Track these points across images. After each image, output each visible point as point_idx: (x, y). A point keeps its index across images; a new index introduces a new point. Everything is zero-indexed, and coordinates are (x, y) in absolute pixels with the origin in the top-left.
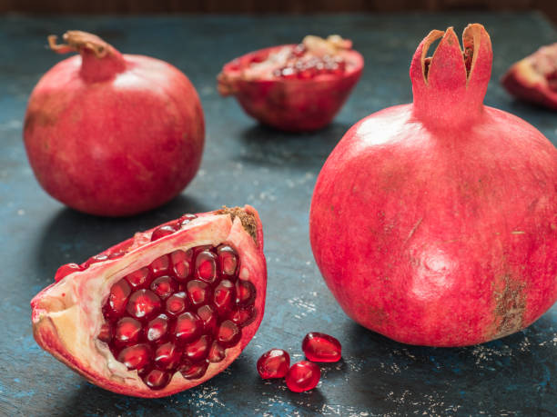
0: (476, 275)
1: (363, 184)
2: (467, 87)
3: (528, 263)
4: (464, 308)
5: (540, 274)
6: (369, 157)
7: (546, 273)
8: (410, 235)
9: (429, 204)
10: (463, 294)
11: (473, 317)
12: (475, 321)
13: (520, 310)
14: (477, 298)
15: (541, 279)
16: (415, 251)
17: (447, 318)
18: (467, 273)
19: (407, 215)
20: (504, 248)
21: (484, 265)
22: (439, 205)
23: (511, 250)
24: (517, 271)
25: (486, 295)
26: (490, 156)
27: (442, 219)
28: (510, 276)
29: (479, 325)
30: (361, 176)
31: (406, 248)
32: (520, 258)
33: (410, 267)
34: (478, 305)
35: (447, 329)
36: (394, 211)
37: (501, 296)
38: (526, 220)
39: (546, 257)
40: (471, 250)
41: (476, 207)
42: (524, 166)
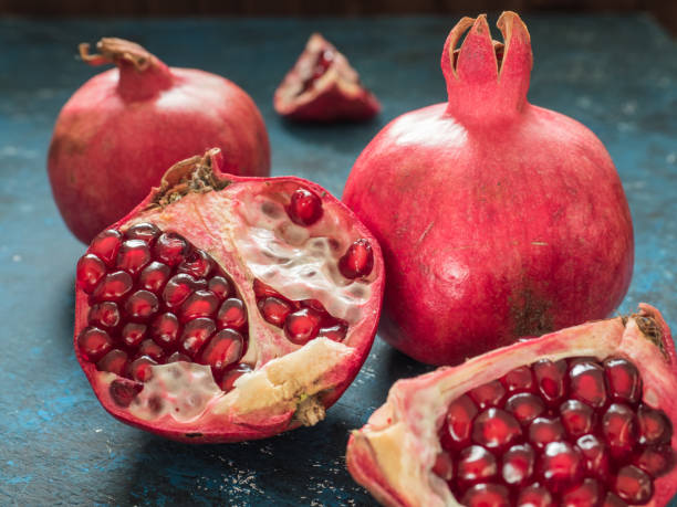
0: (489, 286)
1: (380, 183)
2: (499, 82)
3: (553, 279)
4: (477, 323)
5: (568, 292)
6: (391, 155)
7: (576, 292)
8: (420, 240)
9: (442, 206)
10: (474, 307)
14: (491, 313)
15: (569, 299)
16: (425, 257)
17: (460, 333)
18: (478, 284)
19: (418, 218)
20: (523, 259)
21: (498, 277)
22: (452, 208)
23: (531, 262)
24: (540, 287)
25: (501, 311)
26: (516, 159)
27: (454, 224)
28: (531, 292)
30: (381, 174)
31: (416, 253)
32: (542, 273)
33: (420, 275)
34: (493, 322)
36: (407, 213)
37: (522, 314)
38: (550, 230)
39: (574, 274)
40: (484, 259)
41: (492, 212)
42: (554, 171)
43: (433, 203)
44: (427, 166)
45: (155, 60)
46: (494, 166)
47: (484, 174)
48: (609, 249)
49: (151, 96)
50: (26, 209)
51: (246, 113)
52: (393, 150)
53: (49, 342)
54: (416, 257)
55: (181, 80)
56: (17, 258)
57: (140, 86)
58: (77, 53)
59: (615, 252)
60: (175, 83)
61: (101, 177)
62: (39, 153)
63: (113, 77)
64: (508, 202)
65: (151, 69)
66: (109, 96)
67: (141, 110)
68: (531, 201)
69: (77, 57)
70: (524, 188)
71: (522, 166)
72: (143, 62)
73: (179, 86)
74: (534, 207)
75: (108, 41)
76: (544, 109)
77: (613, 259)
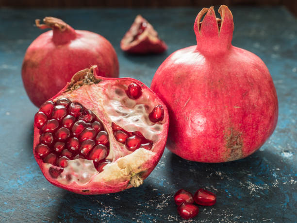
0: (215, 126)
1: (167, 80)
2: (219, 36)
3: (243, 123)
4: (210, 142)
5: (249, 128)
6: (172, 68)
7: (253, 129)
8: (185, 105)
10: (208, 135)
11: (215, 147)
12: (216, 149)
13: (240, 146)
14: (216, 138)
15: (250, 132)
16: (187, 113)
17: (202, 146)
18: (210, 125)
19: (184, 96)
20: (230, 114)
21: (219, 122)
22: (199, 91)
23: (233, 115)
24: (237, 126)
25: (220, 137)
26: (226, 70)
27: (199, 98)
28: (233, 128)
29: (219, 152)
31: (183, 111)
32: (238, 120)
33: (185, 121)
34: (217, 142)
35: (203, 153)
36: (179, 94)
37: (229, 138)
38: (241, 101)
39: (252, 121)
40: (213, 114)
41: (216, 93)
42: (243, 75)
43: (190, 90)
44: (188, 73)
45: (68, 27)
46: (217, 73)
47: (213, 77)
48: (267, 110)
49: (67, 42)
50: (12, 92)
51: (108, 50)
52: (173, 66)
53: (22, 150)
54: (183, 113)
55: (80, 36)
56: (8, 114)
57: (62, 38)
58: (35, 23)
59: (270, 111)
60: (78, 36)
61: (45, 78)
62: (17, 68)
63: (50, 34)
64: (223, 89)
65: (67, 30)
66: (48, 42)
67: (62, 49)
68: (233, 88)
69: (34, 25)
70: (230, 83)
71: (229, 73)
72: (63, 27)
73: (79, 38)
74: (234, 91)
75: (48, 18)
76: (239, 48)
77: (269, 114)
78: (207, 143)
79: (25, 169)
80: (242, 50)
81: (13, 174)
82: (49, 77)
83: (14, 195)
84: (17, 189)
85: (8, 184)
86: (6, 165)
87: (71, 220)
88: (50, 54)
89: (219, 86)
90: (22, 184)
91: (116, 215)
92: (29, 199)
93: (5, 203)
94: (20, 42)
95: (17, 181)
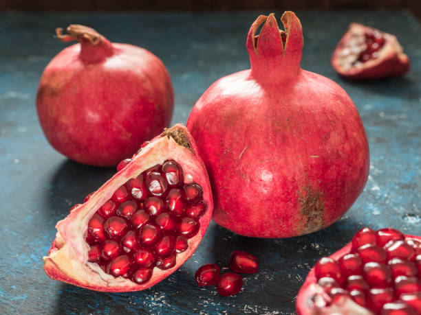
0: (284, 184)
1: (211, 121)
2: (284, 56)
3: (323, 178)
4: (278, 209)
5: (332, 186)
6: (217, 103)
7: (337, 186)
8: (240, 157)
9: (253, 135)
10: (275, 198)
11: (284, 215)
12: (286, 218)
13: (320, 212)
14: (286, 202)
15: (334, 191)
16: (243, 168)
17: (267, 216)
18: (278, 183)
19: (238, 143)
20: (305, 167)
21: (290, 178)
22: (259, 136)
23: (310, 168)
24: (315, 184)
25: (292, 200)
26: (297, 103)
27: (261, 146)
28: (310, 187)
29: (290, 222)
30: (211, 116)
31: (237, 165)
32: (317, 175)
33: (240, 179)
34: (287, 207)
35: (268, 224)
36: (230, 140)
37: (305, 201)
38: (320, 148)
39: (336, 175)
40: (281, 168)
41: (284, 137)
42: (321, 111)
43: (247, 134)
44: (241, 110)
45: (103, 38)
46: (284, 109)
47: (279, 114)
48: (357, 159)
49: (100, 61)
50: (22, 130)
51: (159, 71)
52: (218, 100)
53: (37, 212)
54: (237, 169)
55: (119, 51)
56: (17, 161)
57: (93, 54)
58: (55, 33)
59: (360, 160)
60: (116, 52)
61: (70, 110)
62: (29, 96)
63: (77, 48)
64: (294, 131)
65: (101, 44)
66: (74, 61)
67: (94, 69)
68: (308, 130)
69: (55, 36)
70: (303, 122)
71: (301, 108)
72: (95, 39)
73: (118, 54)
74: (310, 134)
75: (74, 26)
76: (310, 72)
77: (359, 164)
78: (274, 210)
79: (41, 239)
80: (315, 74)
81: (25, 246)
82: (75, 110)
83: (25, 275)
84: (30, 267)
85: (17, 260)
86: (15, 234)
87: (107, 312)
88: (77, 77)
89: (288, 128)
90: (38, 260)
91: (170, 304)
92: (47, 282)
93: (14, 287)
94: (34, 59)
95: (29, 256)
